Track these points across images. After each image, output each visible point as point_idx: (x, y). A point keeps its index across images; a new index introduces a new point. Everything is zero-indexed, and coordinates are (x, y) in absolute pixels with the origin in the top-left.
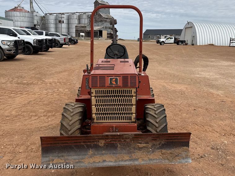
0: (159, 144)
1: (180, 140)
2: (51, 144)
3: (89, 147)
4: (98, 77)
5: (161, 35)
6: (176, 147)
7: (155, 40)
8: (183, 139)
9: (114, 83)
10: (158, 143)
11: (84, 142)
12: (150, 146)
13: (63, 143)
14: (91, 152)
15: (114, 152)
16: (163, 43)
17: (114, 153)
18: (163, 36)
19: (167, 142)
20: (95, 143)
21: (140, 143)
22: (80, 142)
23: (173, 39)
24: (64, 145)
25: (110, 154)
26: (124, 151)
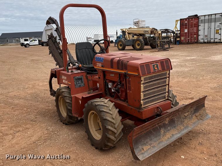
0: (193, 110)
2: (139, 133)
3: (161, 127)
4: (145, 65)
5: (20, 38)
7: (14, 43)
8: (202, 102)
9: (156, 68)
11: (158, 124)
12: (190, 113)
13: (146, 130)
14: (162, 131)
15: (174, 125)
16: (28, 46)
17: (174, 127)
18: (22, 38)
21: (185, 113)
22: (155, 125)
23: (38, 41)
24: (146, 131)
25: (173, 128)
26: (179, 123)
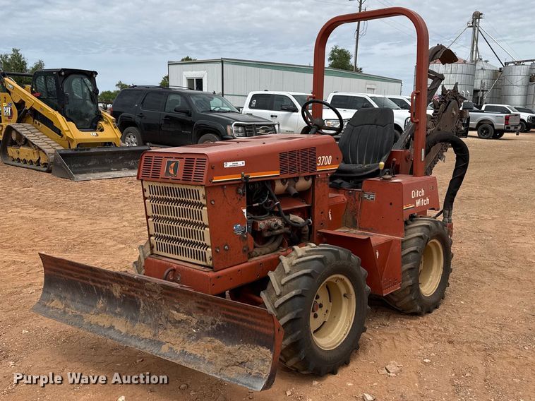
0: (212, 324)
1: (254, 327)
2: (54, 271)
3: (100, 293)
4: (153, 158)
6: (245, 342)
8: (259, 325)
9: (172, 172)
10: (210, 319)
11: (93, 281)
12: (195, 321)
14: (101, 303)
15: (134, 314)
17: (132, 318)
19: (228, 323)
20: (108, 287)
21: (178, 310)
22: (88, 280)
24: (68, 277)
25: (127, 317)
26: (149, 320)
